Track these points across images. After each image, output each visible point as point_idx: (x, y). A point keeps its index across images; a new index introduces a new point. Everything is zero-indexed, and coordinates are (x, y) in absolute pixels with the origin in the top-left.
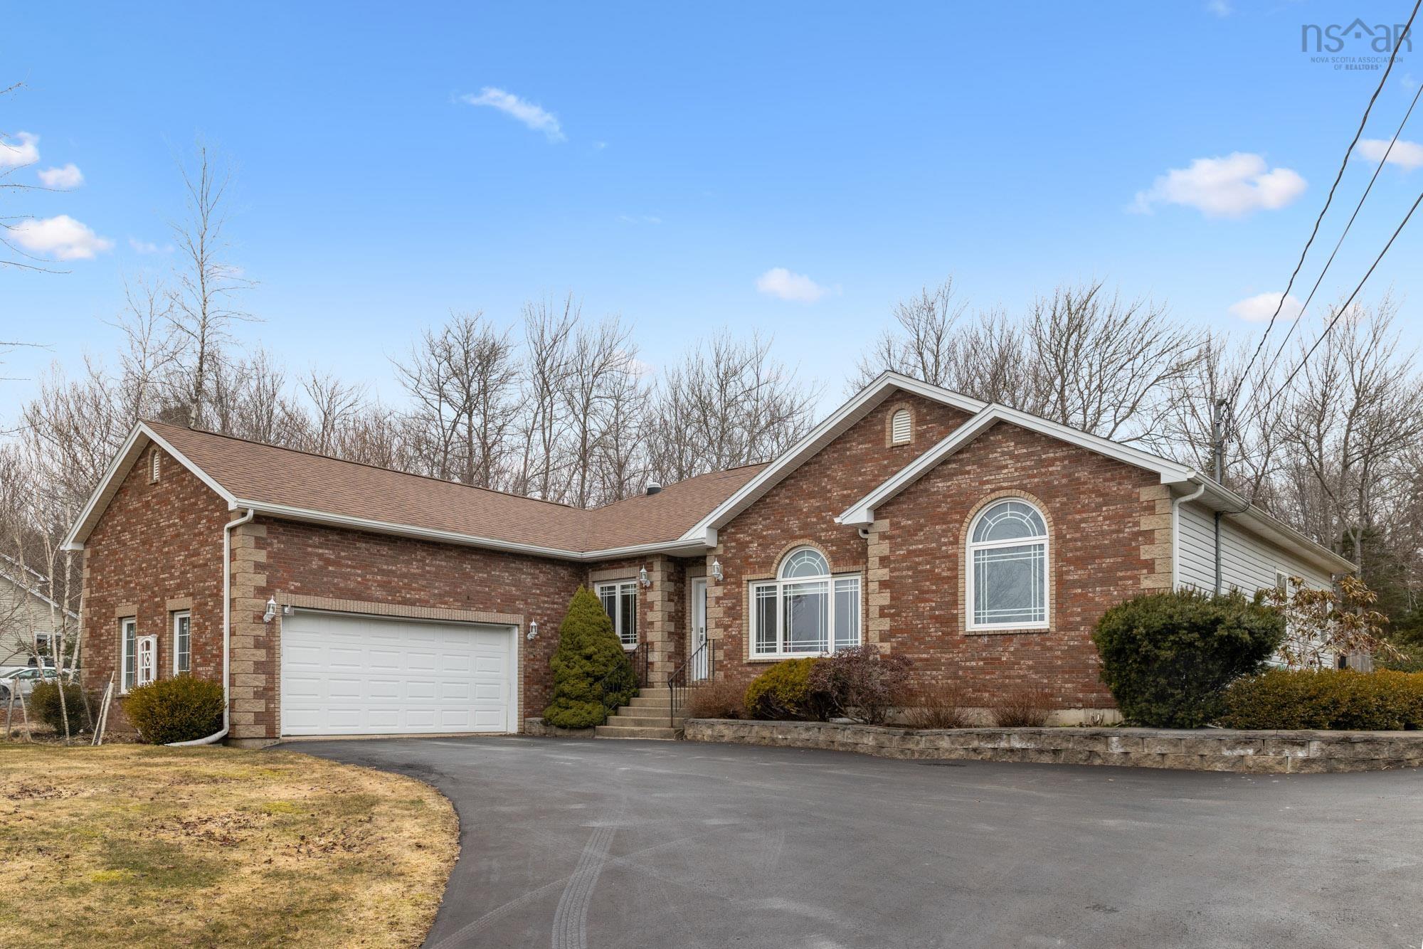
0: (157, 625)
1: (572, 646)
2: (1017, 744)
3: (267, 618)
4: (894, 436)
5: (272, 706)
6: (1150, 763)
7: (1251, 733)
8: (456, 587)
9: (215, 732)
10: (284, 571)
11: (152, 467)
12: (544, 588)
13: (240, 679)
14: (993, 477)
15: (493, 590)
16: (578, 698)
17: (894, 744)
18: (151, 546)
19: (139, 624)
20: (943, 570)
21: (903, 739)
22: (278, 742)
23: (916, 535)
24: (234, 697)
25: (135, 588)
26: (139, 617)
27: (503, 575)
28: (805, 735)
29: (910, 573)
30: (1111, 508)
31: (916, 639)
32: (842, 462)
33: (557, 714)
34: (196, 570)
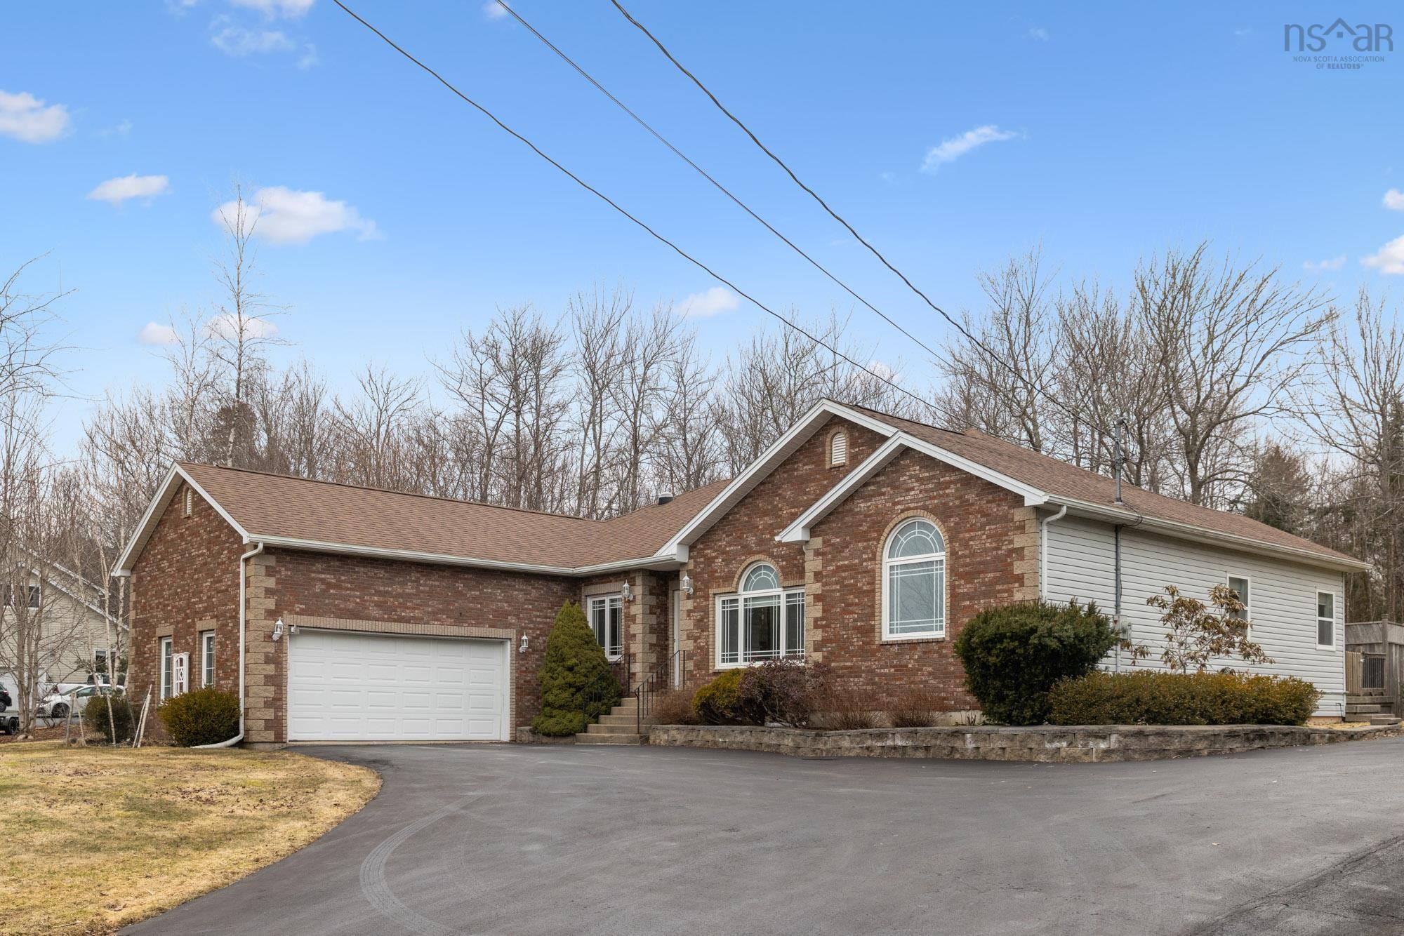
0: (189, 644)
1: (555, 659)
2: (899, 743)
3: (275, 637)
4: (833, 457)
5: (280, 714)
6: (994, 756)
7: (1065, 728)
8: (449, 604)
9: (233, 737)
10: (291, 595)
11: (186, 502)
12: (536, 603)
13: (252, 690)
14: (903, 498)
15: (485, 607)
16: (561, 707)
17: (808, 743)
18: (185, 573)
19: (175, 643)
20: (864, 584)
21: (814, 740)
22: (285, 745)
23: (843, 552)
24: (248, 706)
25: (171, 611)
26: (175, 637)
27: (496, 592)
28: (740, 738)
29: (838, 587)
30: (993, 527)
31: (842, 649)
32: (791, 482)
33: (543, 723)
34: (219, 595)
